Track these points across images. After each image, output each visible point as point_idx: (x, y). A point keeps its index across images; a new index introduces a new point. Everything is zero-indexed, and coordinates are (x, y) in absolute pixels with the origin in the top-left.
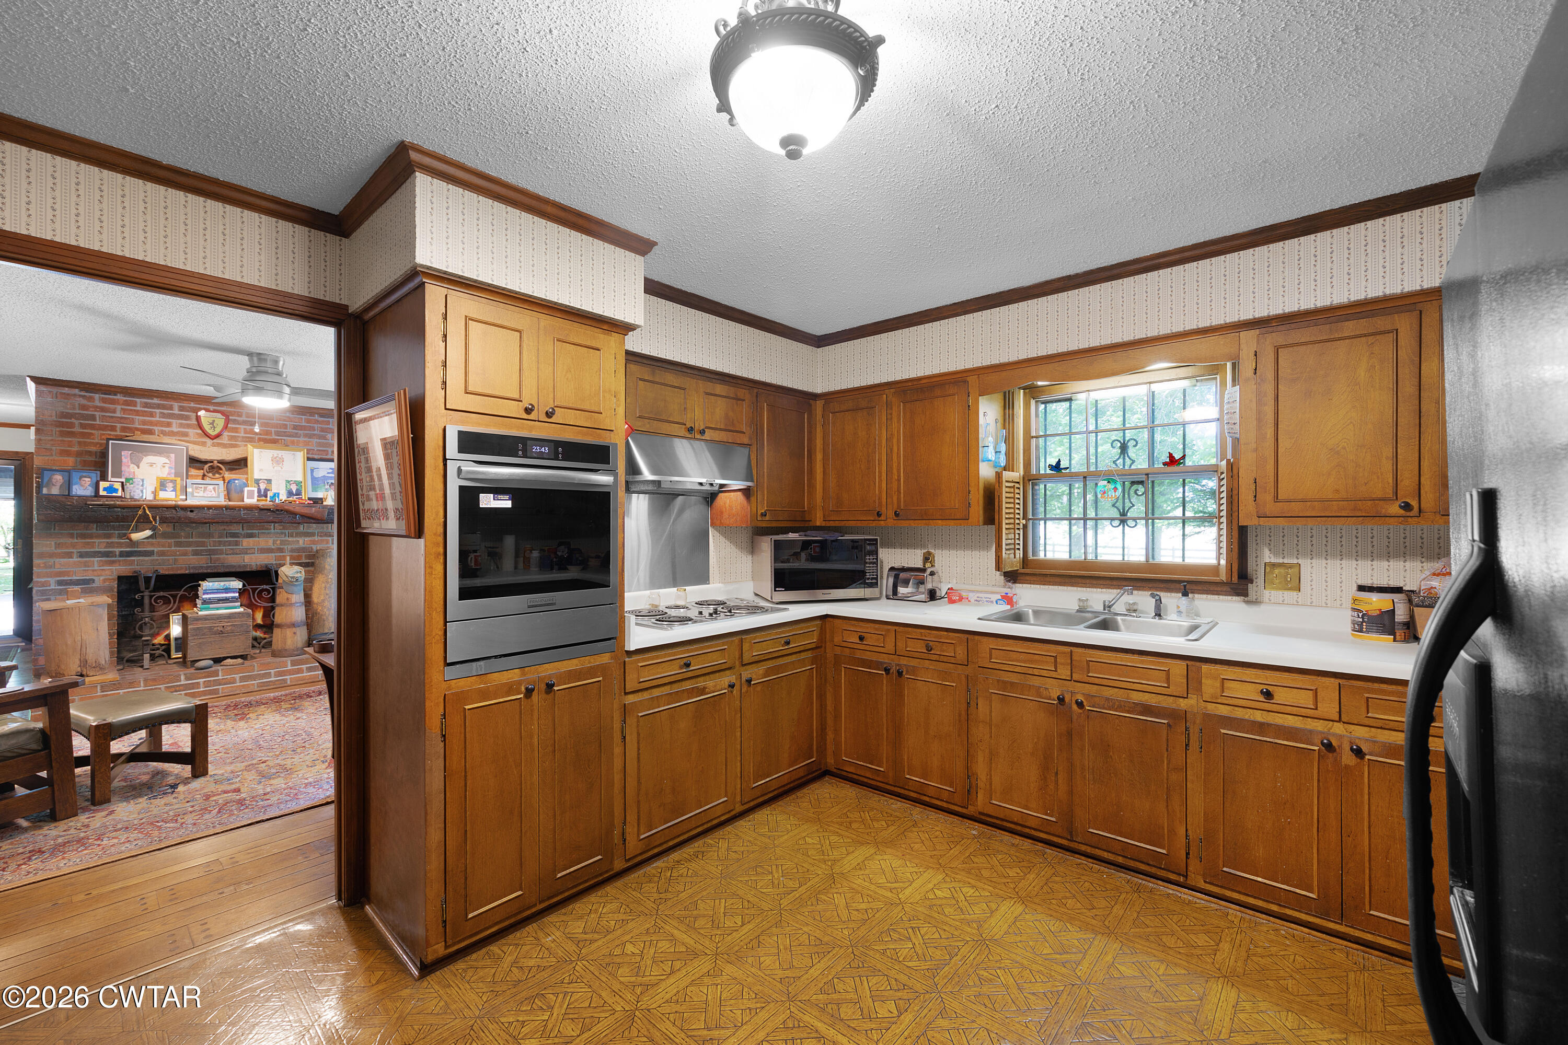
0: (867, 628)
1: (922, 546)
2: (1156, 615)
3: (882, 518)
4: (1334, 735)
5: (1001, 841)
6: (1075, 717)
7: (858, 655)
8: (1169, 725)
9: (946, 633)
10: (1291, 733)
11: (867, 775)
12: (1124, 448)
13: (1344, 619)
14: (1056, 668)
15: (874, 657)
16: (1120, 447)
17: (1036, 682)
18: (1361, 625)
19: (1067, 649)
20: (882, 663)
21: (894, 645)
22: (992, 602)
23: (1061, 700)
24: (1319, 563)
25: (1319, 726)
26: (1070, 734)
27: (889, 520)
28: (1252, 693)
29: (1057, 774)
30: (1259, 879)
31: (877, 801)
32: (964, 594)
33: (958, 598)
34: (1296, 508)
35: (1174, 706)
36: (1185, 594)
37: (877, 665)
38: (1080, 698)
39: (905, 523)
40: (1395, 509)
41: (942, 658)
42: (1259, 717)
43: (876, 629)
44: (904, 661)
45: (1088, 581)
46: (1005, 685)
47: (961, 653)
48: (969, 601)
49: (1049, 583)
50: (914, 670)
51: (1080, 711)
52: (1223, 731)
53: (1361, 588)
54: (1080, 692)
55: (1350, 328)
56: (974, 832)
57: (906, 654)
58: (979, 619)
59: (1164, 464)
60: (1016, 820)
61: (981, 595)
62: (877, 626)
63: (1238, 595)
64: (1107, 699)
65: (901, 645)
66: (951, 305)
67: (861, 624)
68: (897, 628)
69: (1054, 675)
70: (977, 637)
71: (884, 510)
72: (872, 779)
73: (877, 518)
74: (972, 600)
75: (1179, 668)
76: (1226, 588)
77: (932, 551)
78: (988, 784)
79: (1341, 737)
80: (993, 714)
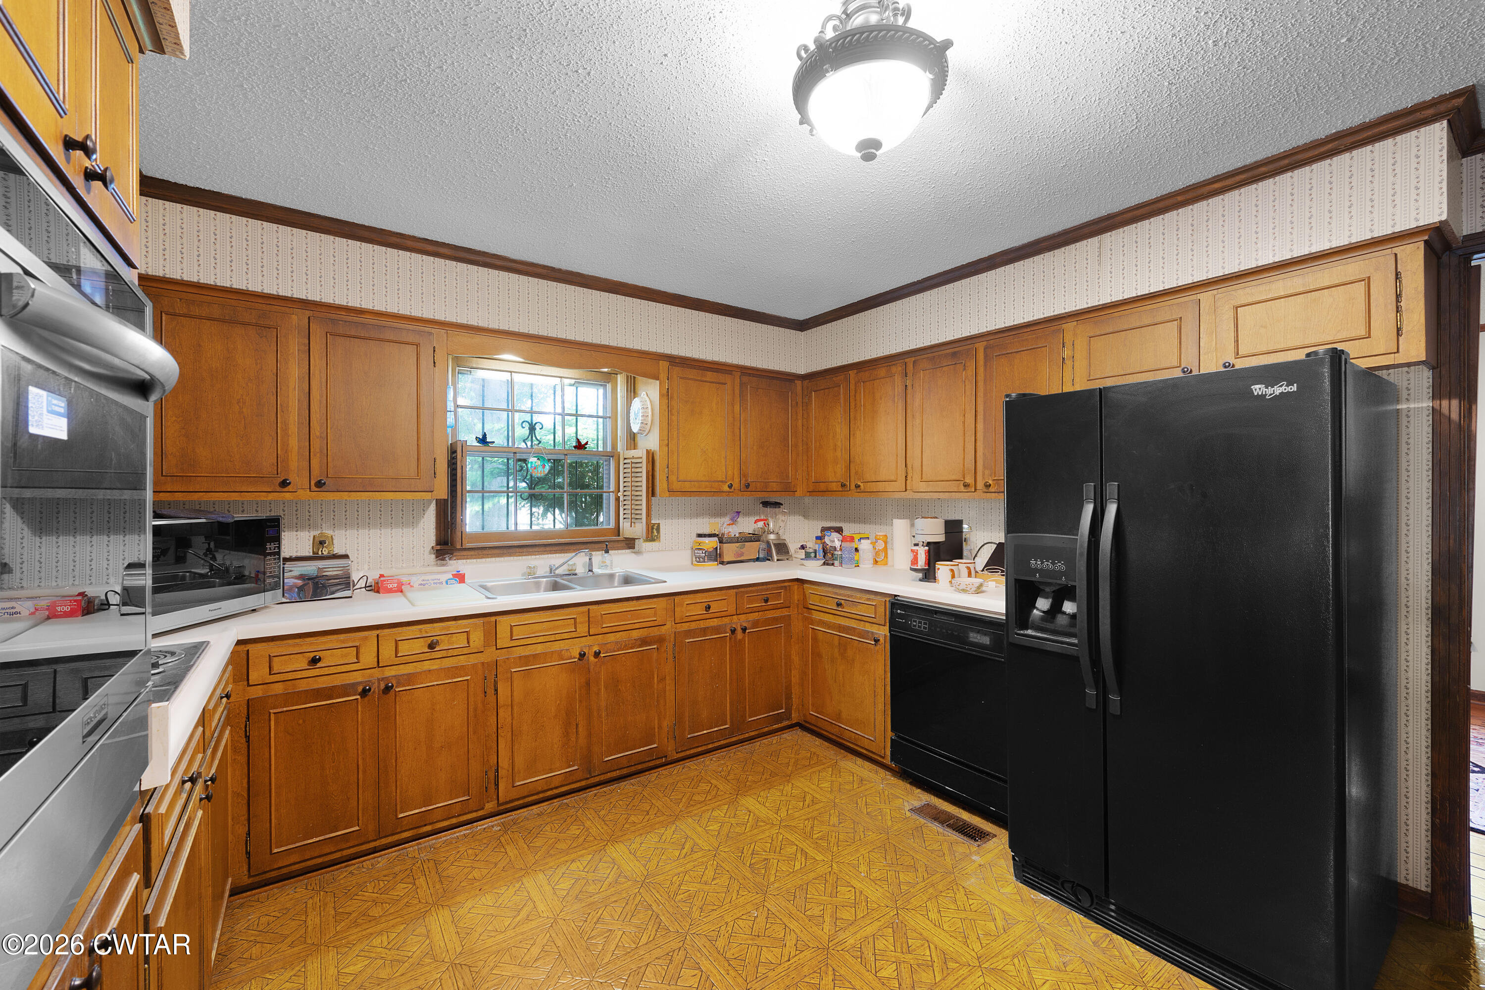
0: (325, 643)
1: (310, 527)
2: (590, 571)
3: (289, 488)
4: (734, 623)
5: (527, 819)
6: (592, 667)
7: (303, 686)
8: (658, 649)
9: (454, 622)
10: (717, 630)
11: (327, 850)
12: (532, 429)
13: (685, 556)
14: (575, 628)
15: (338, 681)
16: (529, 429)
17: (557, 646)
18: (704, 559)
19: (585, 608)
20: (354, 685)
21: (375, 654)
22: (442, 583)
23: (582, 655)
24: (669, 521)
25: (726, 620)
26: (588, 684)
27: (300, 492)
28: (699, 610)
29: (577, 725)
30: (705, 732)
31: (343, 876)
32: (404, 580)
33: (395, 585)
34: (687, 487)
35: (658, 633)
36: (607, 552)
37: (345, 690)
38: (596, 649)
39: (330, 496)
40: (726, 488)
41: (450, 653)
42: (702, 624)
43: (343, 642)
44: (390, 672)
45: (525, 550)
46: (525, 660)
47: (477, 638)
48: (412, 586)
50: (410, 678)
51: (597, 660)
52: (687, 641)
53: (700, 536)
54: (591, 645)
55: (710, 376)
57: (398, 661)
59: (575, 447)
60: (540, 789)
61: (426, 577)
62: (342, 637)
63: (630, 548)
64: (617, 643)
65: (387, 652)
67: (308, 640)
68: (378, 632)
69: (573, 635)
70: (493, 619)
71: (292, 478)
72: (335, 852)
73: (278, 489)
74: (416, 585)
76: (623, 544)
77: (329, 532)
78: (511, 771)
79: (737, 623)
80: (515, 694)
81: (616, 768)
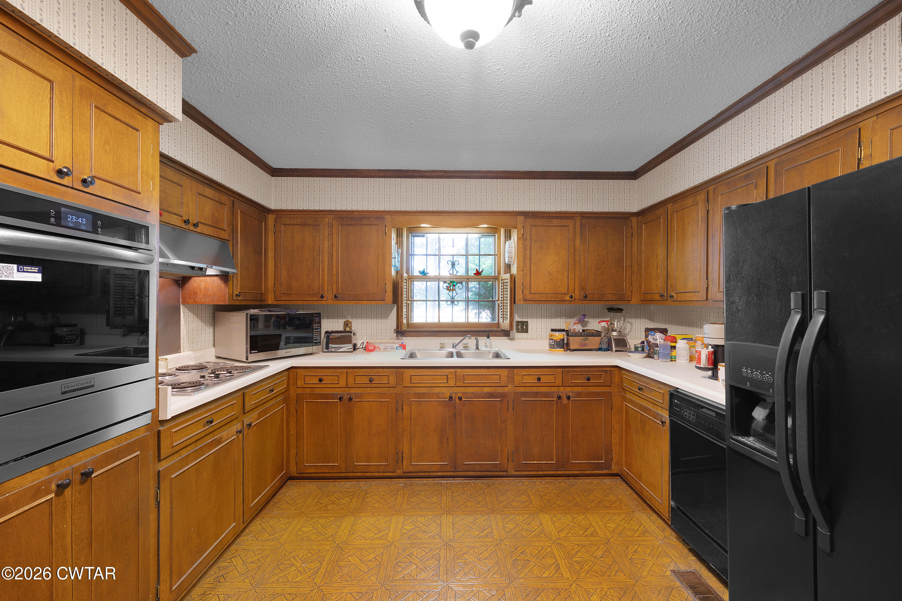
0: (325, 372)
1: (343, 317)
2: (477, 348)
3: (324, 299)
4: (561, 392)
5: (418, 484)
6: (457, 406)
7: (317, 391)
8: (501, 401)
9: (382, 370)
10: (547, 395)
11: (325, 471)
12: (453, 265)
13: (545, 344)
14: (447, 381)
15: (330, 391)
16: (452, 264)
17: (437, 390)
18: (554, 346)
19: (453, 370)
20: (336, 394)
21: (346, 381)
22: (394, 349)
23: (451, 398)
24: (534, 320)
25: (555, 389)
26: (455, 415)
27: (329, 300)
28: (533, 380)
29: (448, 438)
30: (536, 462)
31: (331, 486)
32: (377, 345)
33: (372, 348)
34: (537, 297)
35: (502, 391)
36: (488, 337)
37: (333, 396)
38: (460, 395)
39: (341, 303)
40: (568, 298)
41: (380, 385)
42: (535, 390)
43: (332, 373)
44: (352, 391)
45: (442, 334)
46: (419, 395)
47: (393, 380)
48: (380, 349)
49: (422, 336)
50: (361, 395)
51: (460, 402)
52: (522, 399)
53: (553, 330)
54: (460, 391)
55: (555, 222)
56: (401, 485)
57: (355, 386)
58: (401, 359)
59: (474, 274)
60: (425, 470)
61: (386, 345)
62: (332, 370)
63: (506, 336)
64: (473, 393)
65: (351, 380)
66: (377, 170)
67: (319, 370)
68: (347, 370)
69: (446, 385)
70: (402, 370)
71: (325, 294)
72: (329, 473)
73: (320, 299)
74: (382, 349)
75: (505, 372)
76: (502, 333)
77: (350, 320)
78: (409, 454)
79: (563, 392)
80: (412, 413)
81: (472, 470)
